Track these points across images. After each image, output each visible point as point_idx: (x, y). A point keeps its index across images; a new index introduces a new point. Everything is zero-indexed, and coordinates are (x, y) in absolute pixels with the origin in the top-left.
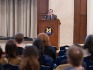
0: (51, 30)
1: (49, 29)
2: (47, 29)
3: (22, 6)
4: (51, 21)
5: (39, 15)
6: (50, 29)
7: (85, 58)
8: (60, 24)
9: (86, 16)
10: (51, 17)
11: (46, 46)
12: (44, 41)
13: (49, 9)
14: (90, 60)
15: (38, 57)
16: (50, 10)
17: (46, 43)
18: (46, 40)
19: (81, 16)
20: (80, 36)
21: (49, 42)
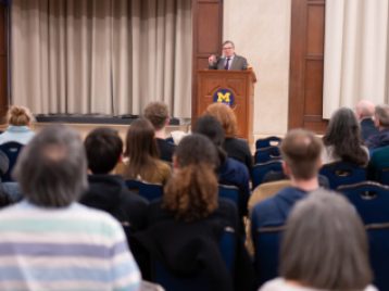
0: (231, 97)
1: (224, 94)
2: (220, 95)
3: (152, 33)
4: (231, 72)
5: (199, 58)
6: (228, 95)
7: (326, 167)
8: (255, 81)
9: (321, 61)
10: (230, 62)
11: (229, 136)
12: (226, 126)
13: (225, 40)
14: (337, 172)
15: (214, 166)
16: (227, 42)
17: (229, 130)
18: (228, 120)
19: (307, 60)
20: (305, 113)
21: (236, 127)
